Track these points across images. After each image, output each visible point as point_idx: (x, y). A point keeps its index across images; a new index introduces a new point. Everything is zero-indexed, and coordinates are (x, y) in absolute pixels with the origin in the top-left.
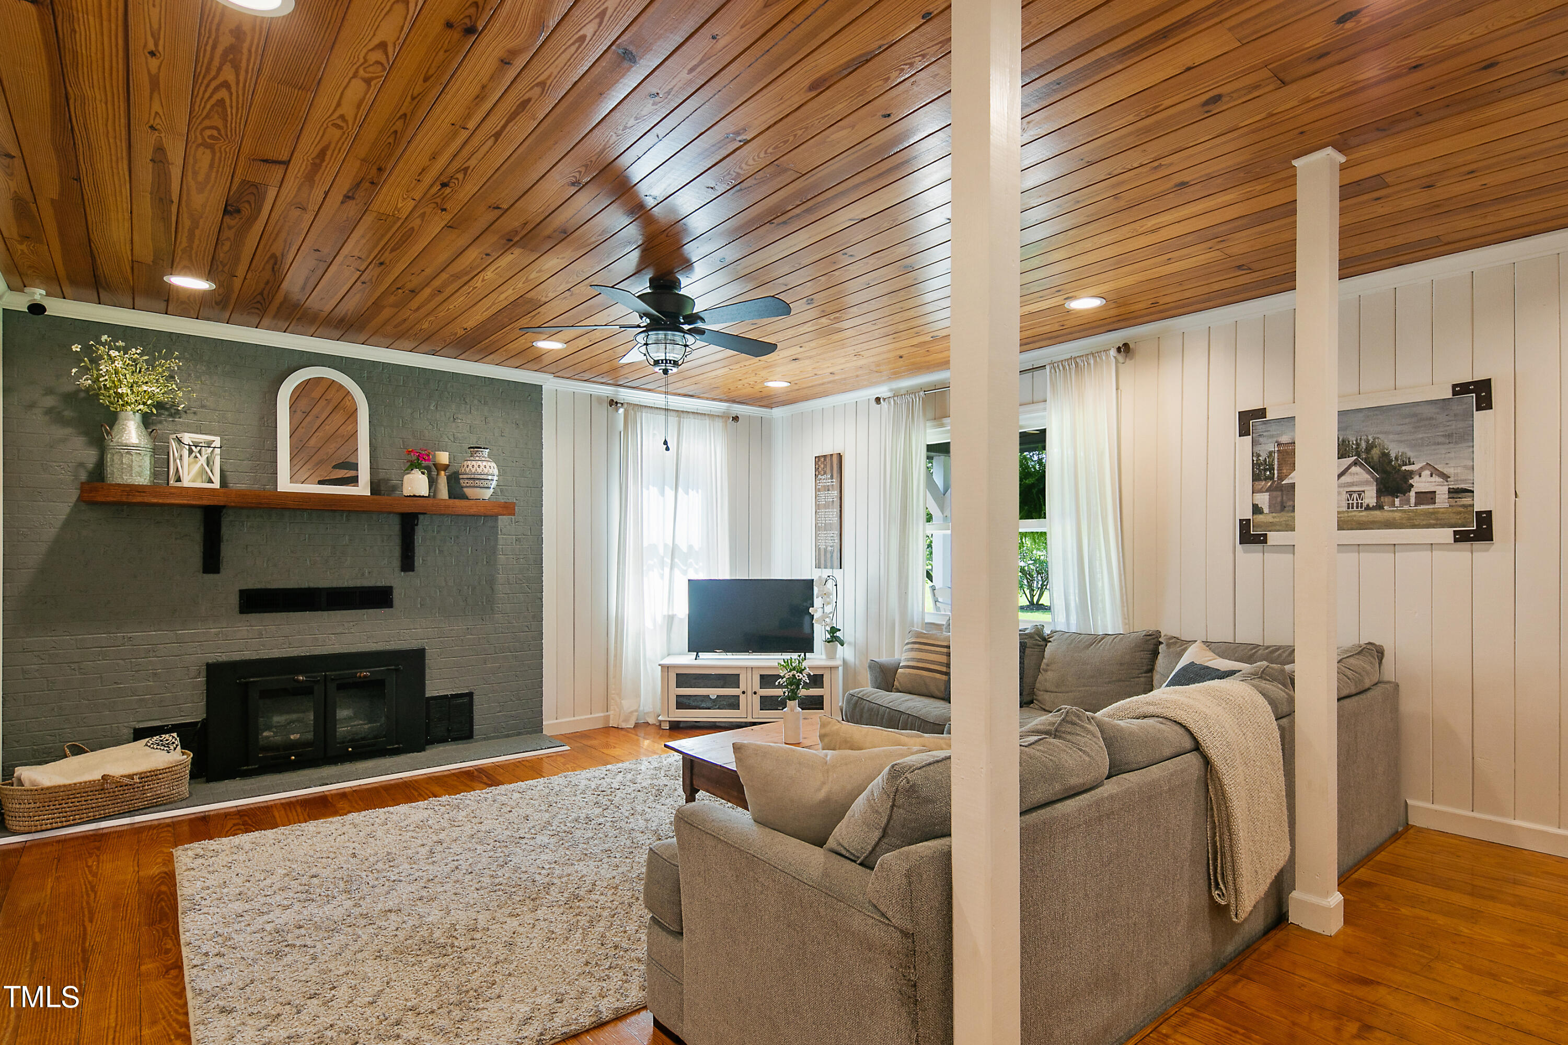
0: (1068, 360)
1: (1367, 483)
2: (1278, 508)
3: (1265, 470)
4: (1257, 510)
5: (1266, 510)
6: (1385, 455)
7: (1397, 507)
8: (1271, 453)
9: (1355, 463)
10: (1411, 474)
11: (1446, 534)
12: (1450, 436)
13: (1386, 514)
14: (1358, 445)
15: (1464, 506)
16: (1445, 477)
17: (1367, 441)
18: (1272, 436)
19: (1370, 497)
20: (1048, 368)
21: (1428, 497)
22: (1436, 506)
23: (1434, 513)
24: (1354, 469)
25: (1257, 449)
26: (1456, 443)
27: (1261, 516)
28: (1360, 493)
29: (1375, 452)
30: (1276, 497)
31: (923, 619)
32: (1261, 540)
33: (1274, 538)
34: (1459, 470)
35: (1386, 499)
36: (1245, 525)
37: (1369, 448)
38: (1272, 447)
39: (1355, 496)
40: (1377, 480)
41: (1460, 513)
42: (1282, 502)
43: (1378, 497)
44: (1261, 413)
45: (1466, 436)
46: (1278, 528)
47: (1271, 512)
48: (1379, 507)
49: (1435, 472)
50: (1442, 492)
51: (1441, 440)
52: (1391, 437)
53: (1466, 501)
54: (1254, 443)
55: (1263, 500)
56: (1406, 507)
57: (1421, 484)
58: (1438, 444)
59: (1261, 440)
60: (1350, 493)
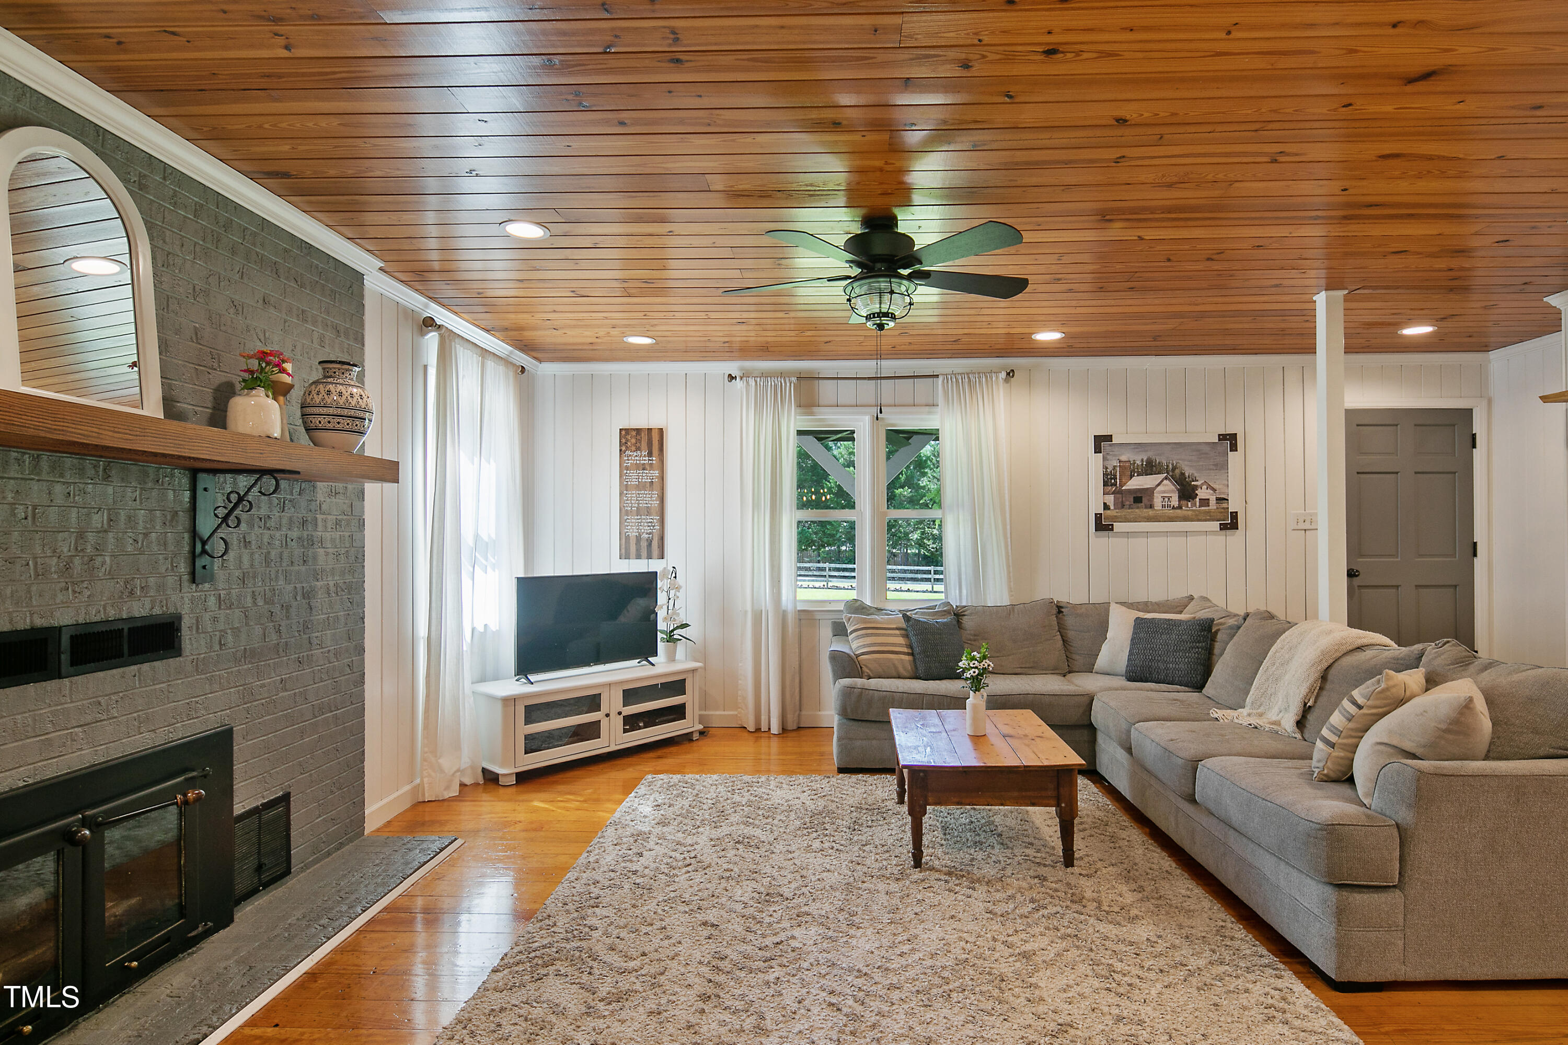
0: (961, 374)
1: (1172, 491)
2: (1120, 506)
3: (1111, 479)
4: (1106, 507)
5: (1112, 508)
6: (1183, 474)
7: (1190, 507)
8: (1115, 467)
9: (1166, 478)
10: (1196, 487)
11: (1216, 525)
12: (1216, 465)
13: (1184, 512)
14: (1167, 466)
15: (1223, 508)
16: (1214, 490)
17: (1173, 464)
18: (1115, 455)
19: (1175, 502)
20: (941, 378)
21: (1204, 502)
22: (1210, 508)
23: (1209, 512)
24: (1165, 482)
25: (1106, 463)
26: (1220, 470)
27: (1109, 511)
28: (1169, 498)
29: (1177, 472)
30: (1118, 499)
32: (1109, 528)
33: (1118, 526)
34: (1221, 487)
35: (1183, 502)
36: (1098, 517)
37: (1174, 469)
38: (1116, 463)
39: (1166, 499)
40: (1178, 490)
41: (1221, 512)
42: (1122, 501)
43: (1179, 501)
44: (1109, 438)
45: (1223, 466)
46: (1120, 520)
47: (1115, 509)
48: (1180, 507)
49: (1209, 487)
50: (1213, 501)
51: (1212, 467)
52: (1186, 463)
53: (1225, 505)
54: (1104, 459)
55: (1110, 499)
56: (1194, 508)
57: (1202, 493)
58: (1211, 470)
59: (1108, 457)
60: (1164, 498)
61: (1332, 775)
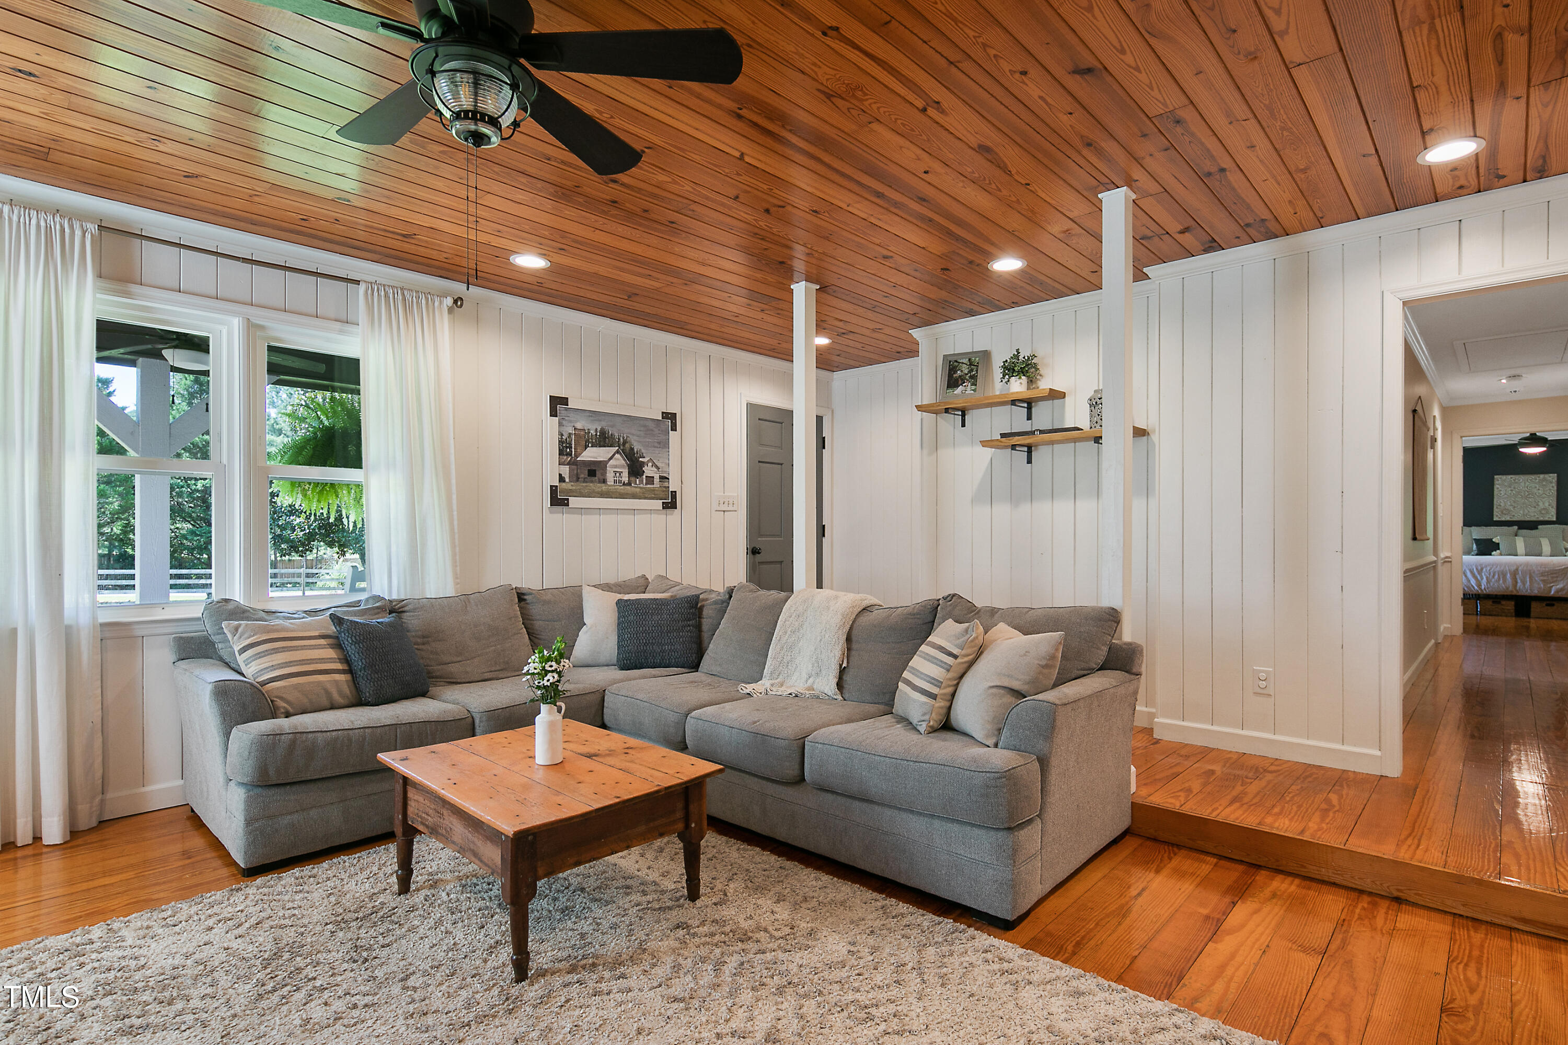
0: (393, 287)
1: (622, 467)
2: (575, 479)
3: (567, 447)
4: (562, 479)
5: (567, 480)
6: (632, 449)
7: (639, 484)
8: (570, 434)
9: (617, 452)
10: (643, 464)
11: (658, 504)
12: (659, 443)
13: (633, 489)
14: (619, 439)
15: (665, 487)
16: (658, 468)
17: (623, 438)
18: (570, 421)
19: (625, 479)
20: (362, 287)
21: (650, 480)
22: (655, 486)
23: (653, 490)
24: (617, 456)
25: (562, 429)
26: (663, 448)
27: (564, 484)
28: (620, 473)
29: (627, 445)
30: (573, 470)
31: (94, 618)
32: (564, 503)
33: (574, 502)
34: (663, 465)
35: (633, 479)
36: (554, 490)
37: (625, 442)
38: (572, 431)
39: (618, 474)
40: (628, 465)
41: (664, 491)
42: (577, 474)
43: (629, 477)
44: (564, 401)
45: (665, 445)
46: (575, 494)
47: (570, 481)
48: (629, 484)
49: (654, 465)
50: (657, 477)
51: (656, 445)
52: (635, 438)
53: (666, 484)
54: (560, 424)
55: (565, 470)
56: (641, 486)
57: (649, 471)
58: (655, 447)
59: (564, 422)
60: (615, 472)
61: (936, 725)
